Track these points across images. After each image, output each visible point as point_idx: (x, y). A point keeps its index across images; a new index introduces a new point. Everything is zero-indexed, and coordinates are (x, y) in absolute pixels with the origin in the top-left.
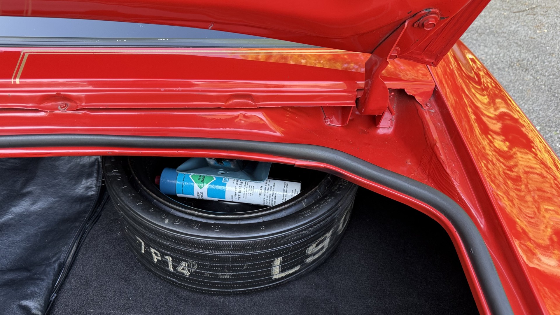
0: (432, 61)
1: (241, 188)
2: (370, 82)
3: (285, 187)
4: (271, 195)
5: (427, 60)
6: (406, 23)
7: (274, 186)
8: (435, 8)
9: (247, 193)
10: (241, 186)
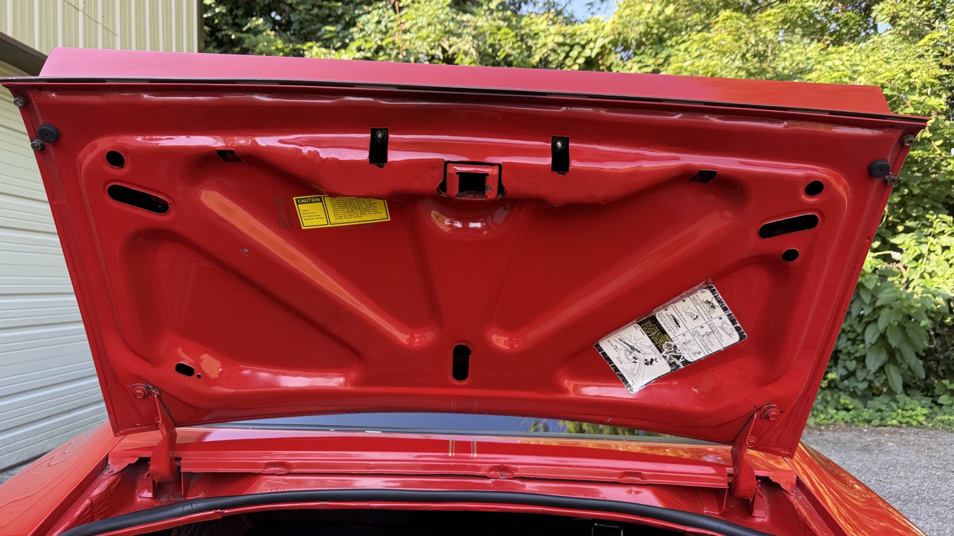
0: (787, 453)
2: (737, 468)
5: (783, 452)
6: (755, 415)
8: (774, 404)
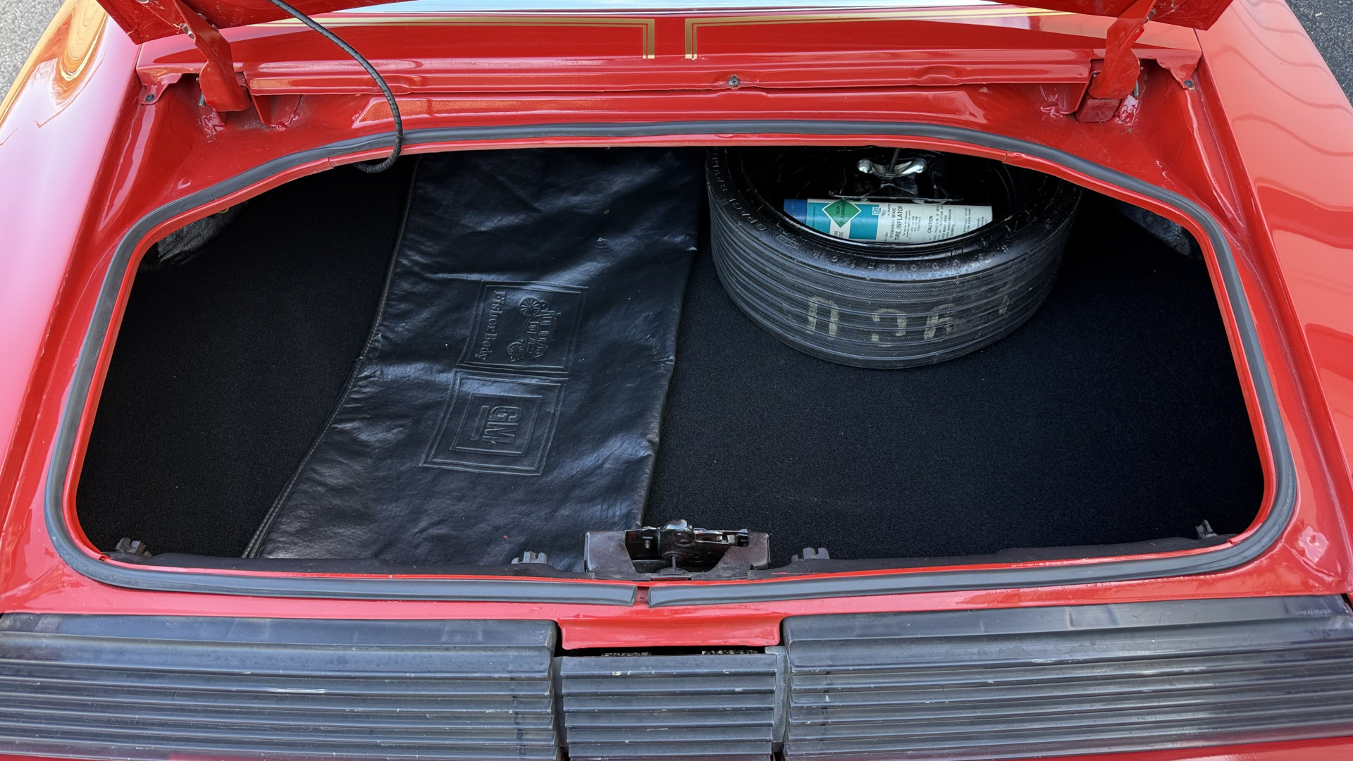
1: (901, 221)
3: (966, 215)
4: (947, 228)
7: (950, 214)
9: (910, 228)
10: (900, 218)
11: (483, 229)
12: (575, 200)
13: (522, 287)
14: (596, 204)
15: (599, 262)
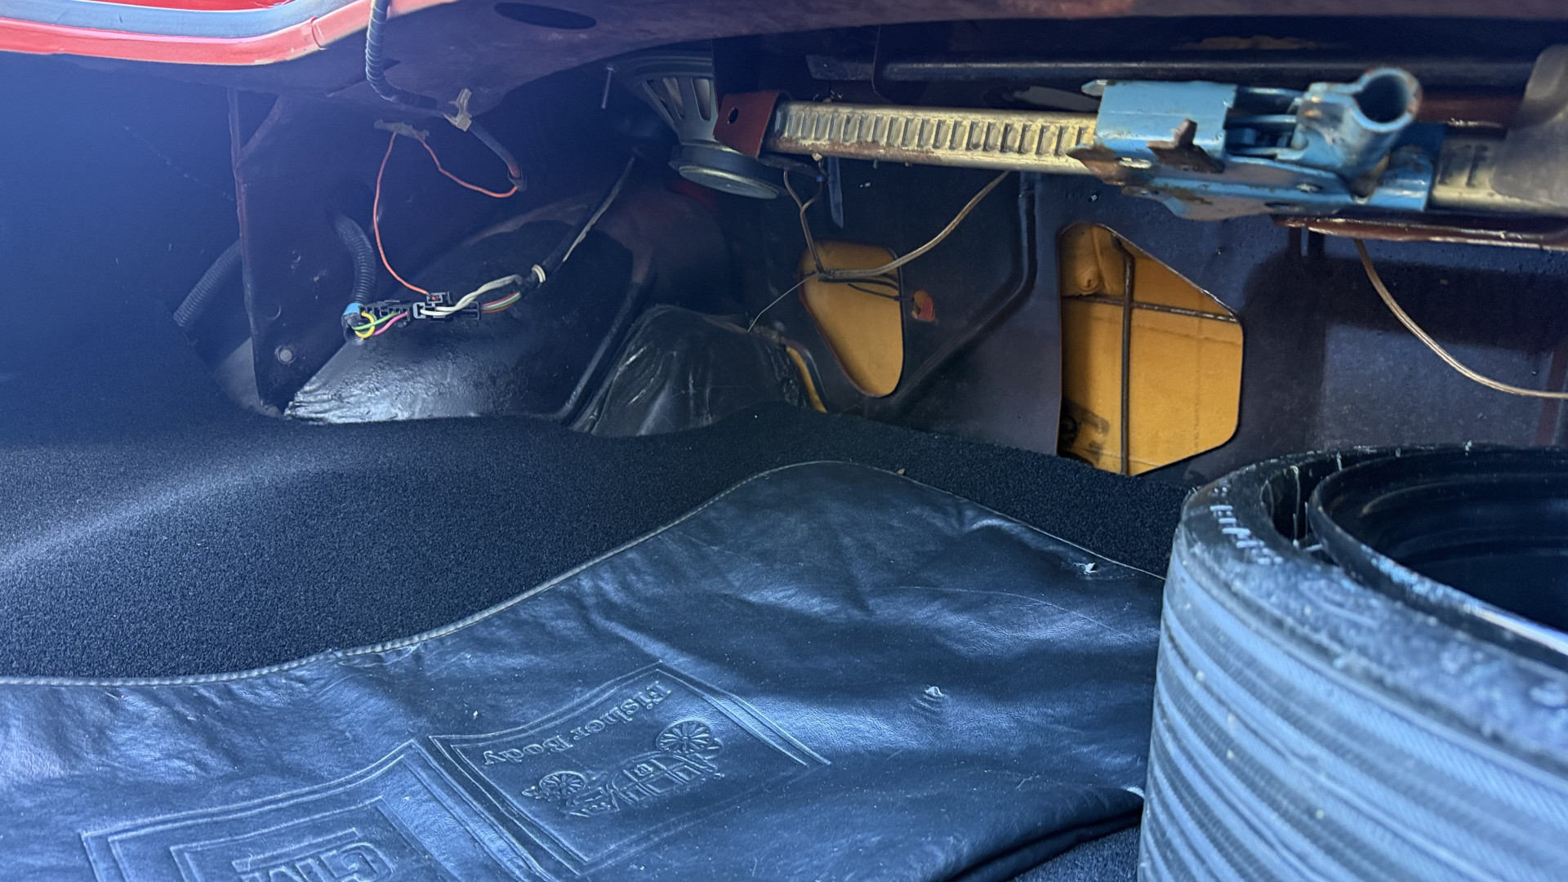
11: (752, 598)
12: (952, 620)
13: (707, 696)
14: (985, 643)
15: (896, 728)
